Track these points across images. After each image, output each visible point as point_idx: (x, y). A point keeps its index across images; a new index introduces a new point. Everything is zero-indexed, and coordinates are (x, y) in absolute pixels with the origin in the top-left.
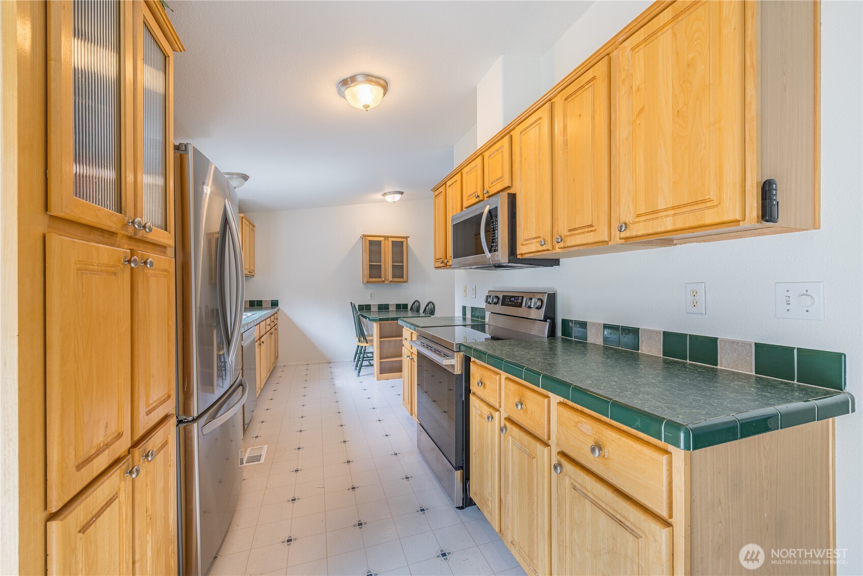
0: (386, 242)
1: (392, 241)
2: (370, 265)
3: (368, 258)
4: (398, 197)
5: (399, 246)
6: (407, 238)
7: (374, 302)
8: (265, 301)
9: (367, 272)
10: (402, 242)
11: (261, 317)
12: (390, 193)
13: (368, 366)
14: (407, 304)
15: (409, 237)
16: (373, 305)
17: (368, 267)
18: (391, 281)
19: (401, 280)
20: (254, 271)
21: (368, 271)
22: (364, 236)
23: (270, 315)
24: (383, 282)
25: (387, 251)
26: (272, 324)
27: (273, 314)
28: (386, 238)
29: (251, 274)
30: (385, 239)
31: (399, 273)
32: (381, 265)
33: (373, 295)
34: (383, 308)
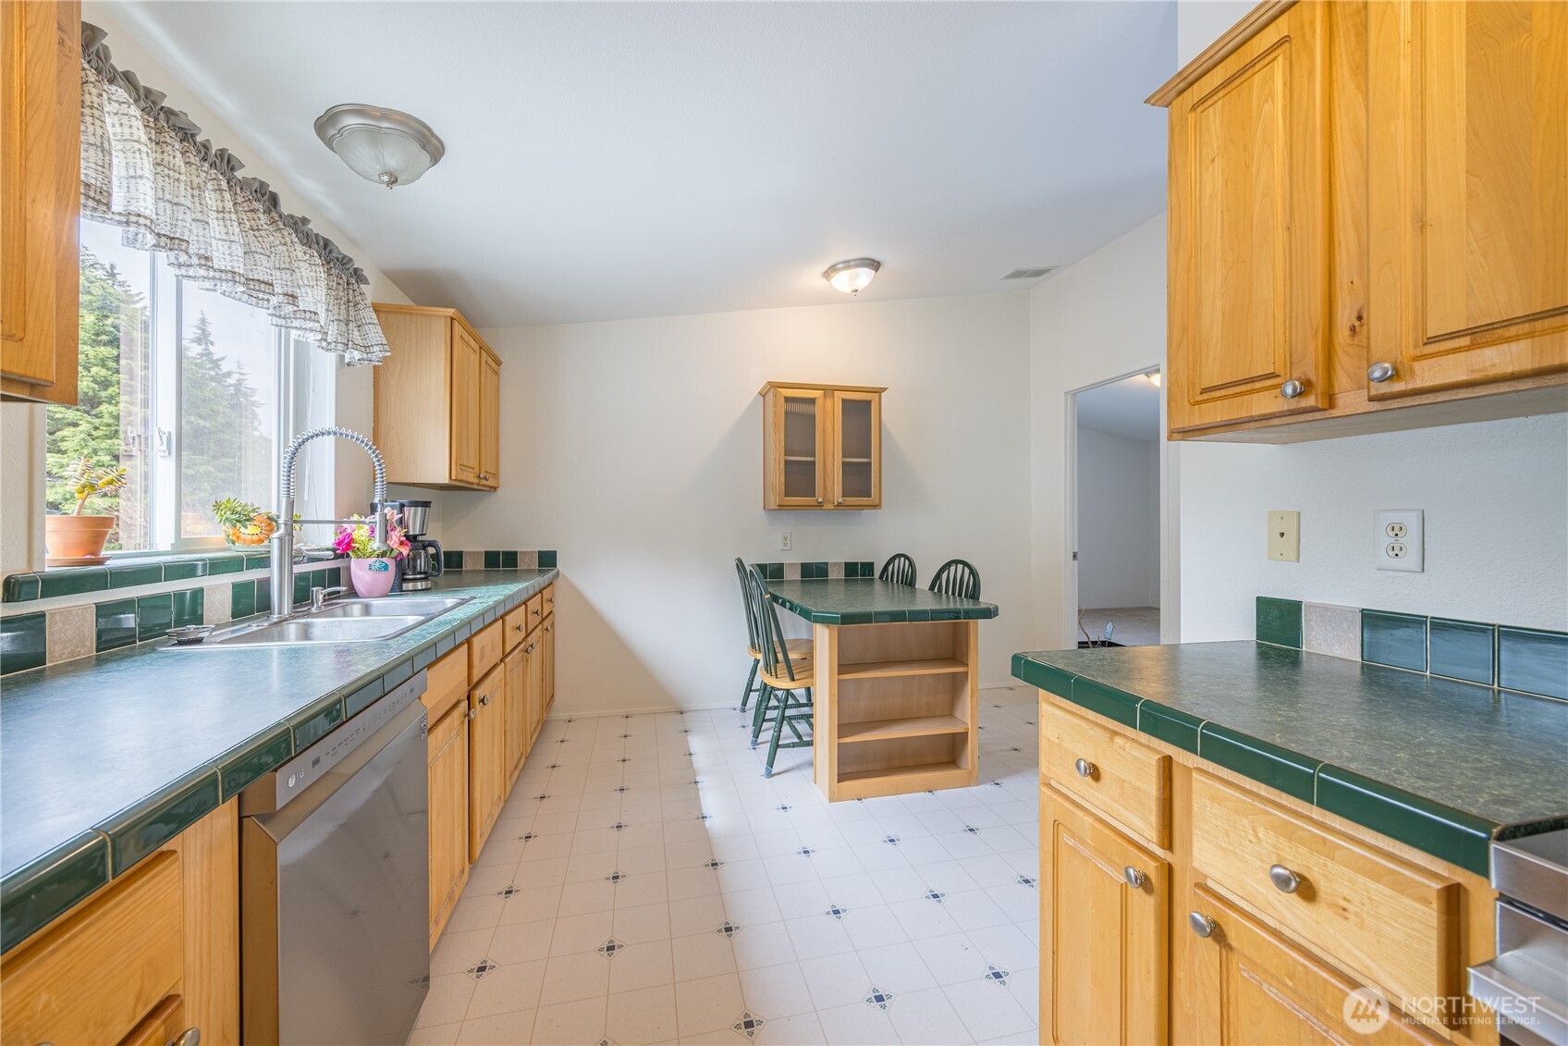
0: (829, 402)
1: (843, 400)
2: (786, 461)
3: (783, 443)
4: (864, 277)
5: (859, 411)
6: (879, 391)
7: (792, 558)
8: (525, 553)
9: (778, 478)
10: (868, 403)
11: (498, 603)
12: (848, 264)
13: (794, 745)
14: (872, 564)
15: (885, 389)
16: (788, 564)
17: (782, 466)
18: (839, 505)
19: (864, 500)
20: (496, 475)
21: (783, 477)
22: (774, 386)
23: (525, 597)
24: (820, 505)
25: (829, 424)
26: (534, 620)
27: (537, 589)
28: (829, 390)
29: (484, 482)
30: (825, 395)
31: (860, 480)
32: (813, 463)
33: (788, 541)
34: (814, 573)
